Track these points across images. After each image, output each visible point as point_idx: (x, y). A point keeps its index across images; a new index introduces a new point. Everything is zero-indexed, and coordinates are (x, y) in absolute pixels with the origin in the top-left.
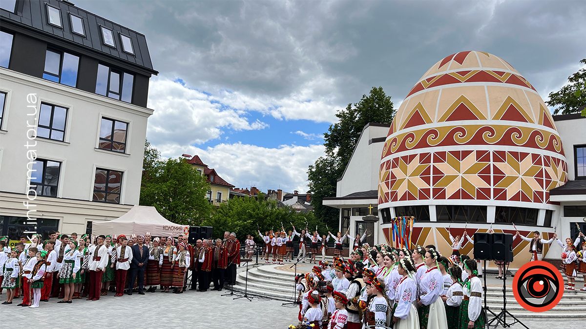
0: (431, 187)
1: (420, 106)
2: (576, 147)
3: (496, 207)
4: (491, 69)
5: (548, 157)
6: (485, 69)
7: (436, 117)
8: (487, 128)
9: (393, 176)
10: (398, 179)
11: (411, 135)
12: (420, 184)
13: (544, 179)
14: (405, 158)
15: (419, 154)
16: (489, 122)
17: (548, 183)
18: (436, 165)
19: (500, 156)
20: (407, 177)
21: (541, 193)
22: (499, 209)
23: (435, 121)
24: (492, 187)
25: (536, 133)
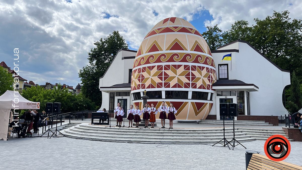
0: (163, 82)
1: (155, 41)
2: (219, 65)
3: (192, 91)
4: (187, 27)
5: (211, 69)
6: (185, 27)
7: (164, 48)
8: (188, 55)
9: (143, 76)
10: (145, 78)
11: (152, 56)
12: (158, 80)
13: (211, 79)
14: (149, 67)
15: (157, 66)
16: (189, 52)
17: (212, 80)
18: (165, 71)
19: (194, 68)
20: (151, 77)
21: (209, 85)
22: (193, 92)
23: (164, 50)
24: (191, 82)
25: (207, 58)
